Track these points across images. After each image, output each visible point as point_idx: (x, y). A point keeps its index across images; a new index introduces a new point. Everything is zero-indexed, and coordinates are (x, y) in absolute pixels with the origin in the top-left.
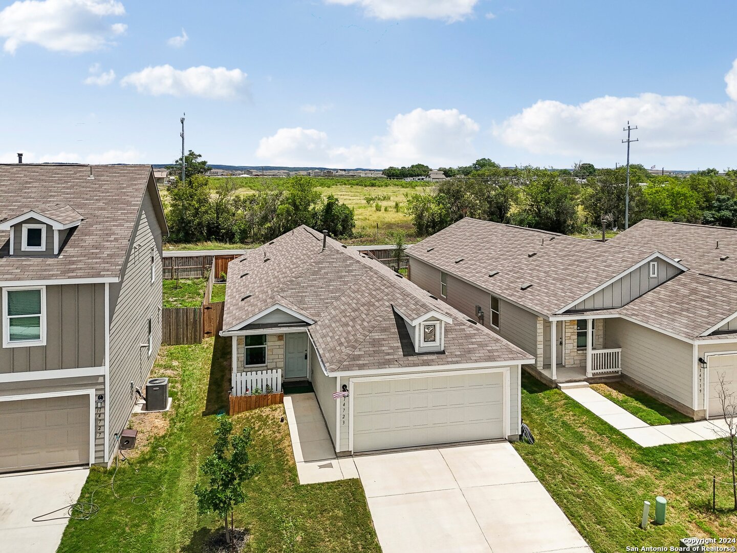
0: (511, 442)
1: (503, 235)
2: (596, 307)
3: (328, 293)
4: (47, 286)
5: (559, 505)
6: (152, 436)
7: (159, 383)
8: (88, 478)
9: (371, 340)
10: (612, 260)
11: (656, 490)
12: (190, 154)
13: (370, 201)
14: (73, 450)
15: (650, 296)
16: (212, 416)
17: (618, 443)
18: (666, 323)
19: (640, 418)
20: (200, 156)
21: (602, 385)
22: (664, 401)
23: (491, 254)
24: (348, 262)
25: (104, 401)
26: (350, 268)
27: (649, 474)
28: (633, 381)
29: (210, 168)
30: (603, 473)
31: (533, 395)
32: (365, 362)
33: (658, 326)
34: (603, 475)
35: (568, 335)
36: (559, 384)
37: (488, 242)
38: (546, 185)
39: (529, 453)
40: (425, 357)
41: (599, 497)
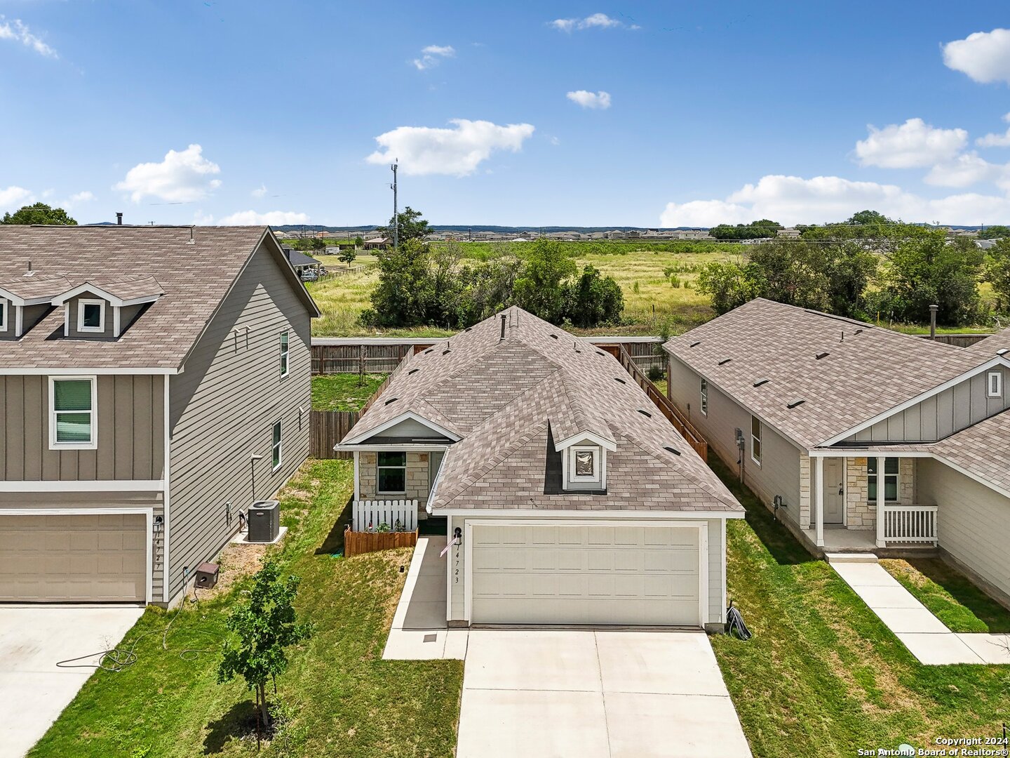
0: (709, 633)
1: (795, 325)
2: (892, 438)
3: (491, 400)
4: (99, 377)
5: (746, 737)
6: (242, 575)
7: (267, 506)
8: (140, 619)
9: (503, 468)
10: (929, 367)
11: (921, 734)
12: (407, 213)
13: (670, 272)
14: (129, 582)
15: (983, 428)
16: (325, 556)
17: (886, 653)
18: (994, 471)
19: (941, 618)
20: (419, 214)
21: (901, 561)
22: (994, 596)
23: (769, 352)
24: (530, 359)
25: (163, 524)
26: (530, 367)
27: (919, 707)
28: (952, 559)
29: (432, 230)
30: (844, 697)
31: (783, 567)
32: (486, 498)
33: (982, 474)
34: (844, 699)
35: (850, 479)
36: (827, 555)
37: (773, 335)
38: (925, 251)
39: (731, 653)
40: (575, 498)
41: (820, 733)
